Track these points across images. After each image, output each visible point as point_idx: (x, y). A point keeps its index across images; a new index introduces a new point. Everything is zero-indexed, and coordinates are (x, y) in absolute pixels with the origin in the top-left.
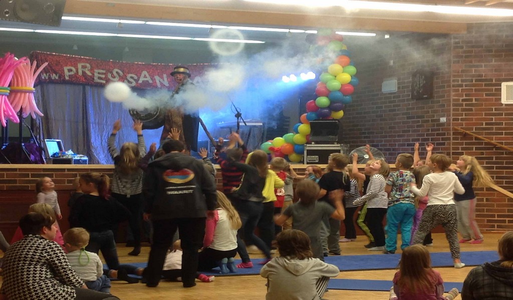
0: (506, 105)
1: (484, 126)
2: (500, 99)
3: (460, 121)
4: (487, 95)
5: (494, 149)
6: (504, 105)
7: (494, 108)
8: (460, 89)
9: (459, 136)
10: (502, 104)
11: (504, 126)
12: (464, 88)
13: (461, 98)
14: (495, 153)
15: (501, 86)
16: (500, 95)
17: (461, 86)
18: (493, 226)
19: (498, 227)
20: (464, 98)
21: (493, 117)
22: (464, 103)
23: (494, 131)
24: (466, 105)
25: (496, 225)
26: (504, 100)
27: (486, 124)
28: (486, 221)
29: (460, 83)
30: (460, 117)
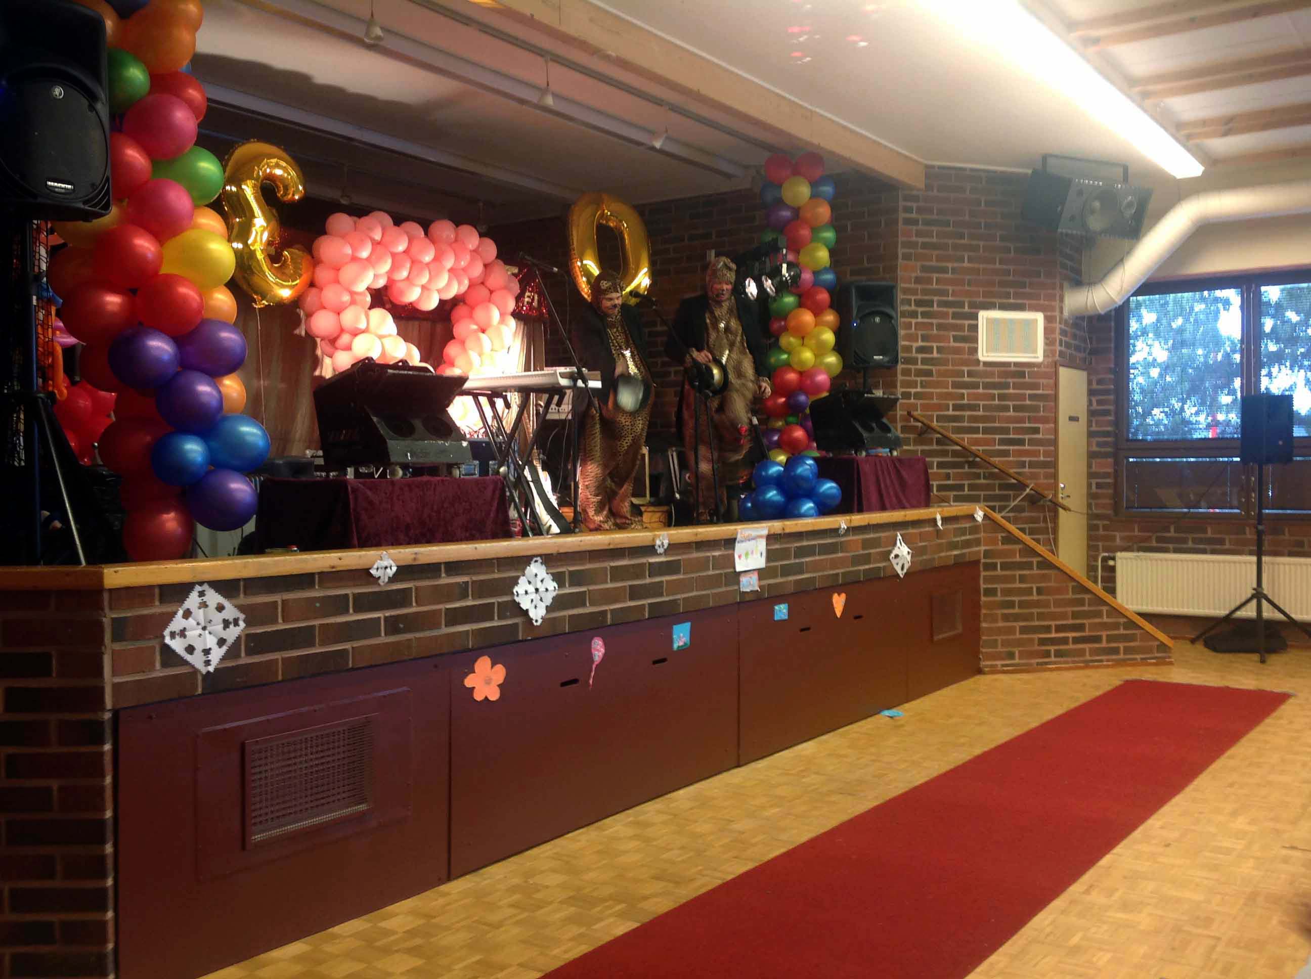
0: (986, 364)
1: (951, 412)
2: (975, 350)
3: (912, 401)
4: (956, 339)
5: (966, 467)
6: (982, 364)
7: (966, 369)
8: (913, 321)
9: (912, 436)
10: (978, 361)
11: (981, 413)
12: (920, 320)
13: (915, 345)
14: (968, 476)
15: (977, 319)
16: (975, 340)
17: (914, 315)
18: (1047, 654)
19: (1058, 654)
20: (920, 343)
21: (964, 391)
22: (920, 356)
23: (966, 424)
24: (925, 361)
25: (1052, 649)
26: (984, 355)
27: (956, 408)
28: (1036, 642)
29: (913, 307)
30: (913, 391)
